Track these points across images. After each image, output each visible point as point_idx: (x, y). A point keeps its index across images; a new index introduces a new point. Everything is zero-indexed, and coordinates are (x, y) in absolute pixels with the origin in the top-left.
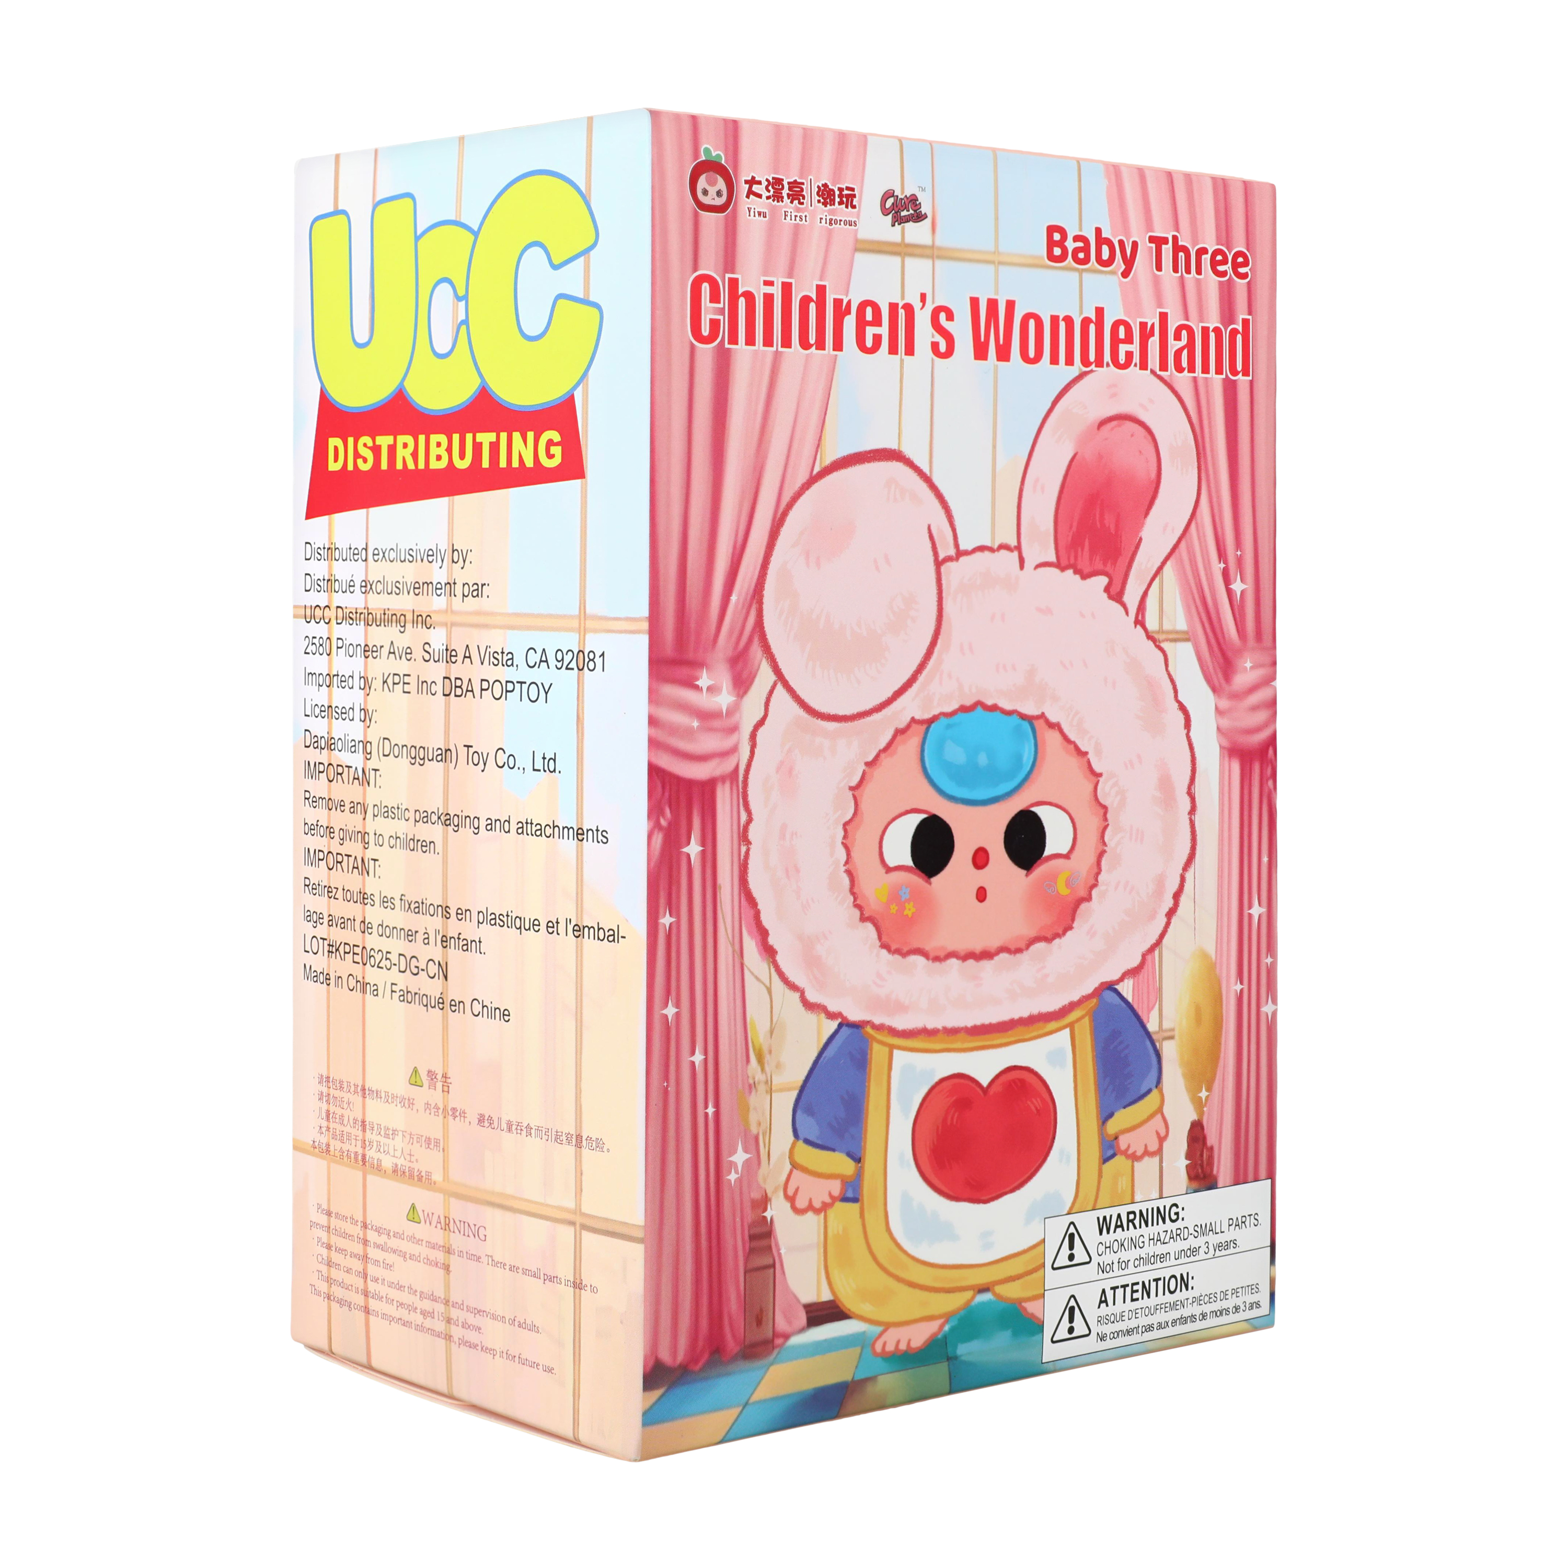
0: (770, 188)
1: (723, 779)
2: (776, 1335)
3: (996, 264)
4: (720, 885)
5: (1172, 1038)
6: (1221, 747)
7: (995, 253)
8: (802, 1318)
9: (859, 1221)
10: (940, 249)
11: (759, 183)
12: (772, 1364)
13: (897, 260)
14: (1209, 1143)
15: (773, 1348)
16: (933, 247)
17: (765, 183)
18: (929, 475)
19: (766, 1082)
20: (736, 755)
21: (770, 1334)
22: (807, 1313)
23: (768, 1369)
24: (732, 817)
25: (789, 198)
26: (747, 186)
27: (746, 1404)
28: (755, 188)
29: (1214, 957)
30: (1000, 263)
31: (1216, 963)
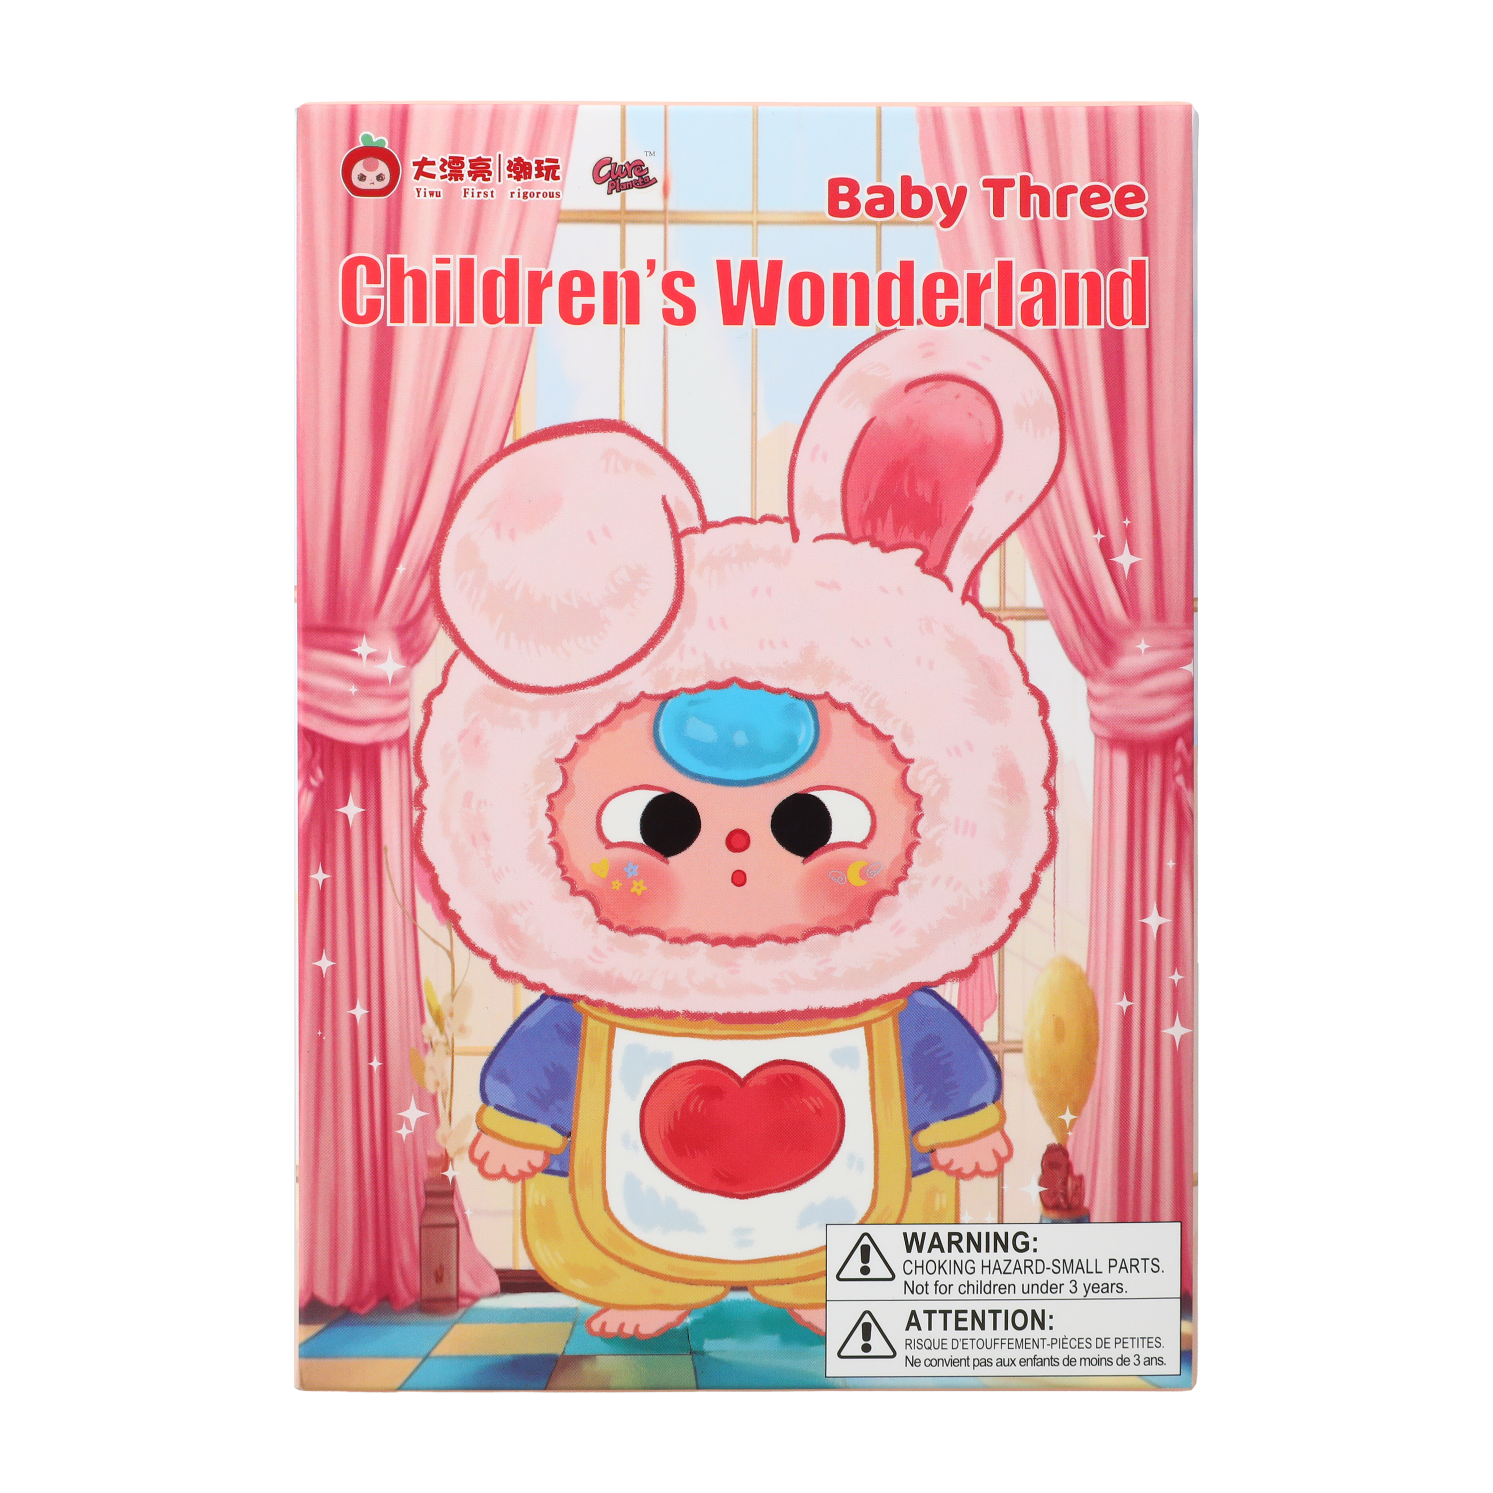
0: (446, 167)
1: (389, 744)
2: (460, 1294)
3: (755, 223)
4: (386, 846)
5: (1019, 1051)
6: (1096, 736)
7: (753, 212)
8: (496, 1284)
9: (569, 1197)
10: (674, 213)
11: (433, 163)
12: (456, 1322)
13: (615, 229)
14: (1077, 1171)
15: (458, 1307)
16: (665, 211)
17: (439, 163)
18: (662, 445)
19: (447, 1044)
20: (406, 721)
21: (453, 1292)
22: (500, 1278)
23: (452, 1326)
24: (401, 781)
25: (470, 175)
26: (417, 168)
27: (427, 1357)
28: (426, 169)
29: (1084, 968)
30: (759, 223)
31: (1087, 975)
